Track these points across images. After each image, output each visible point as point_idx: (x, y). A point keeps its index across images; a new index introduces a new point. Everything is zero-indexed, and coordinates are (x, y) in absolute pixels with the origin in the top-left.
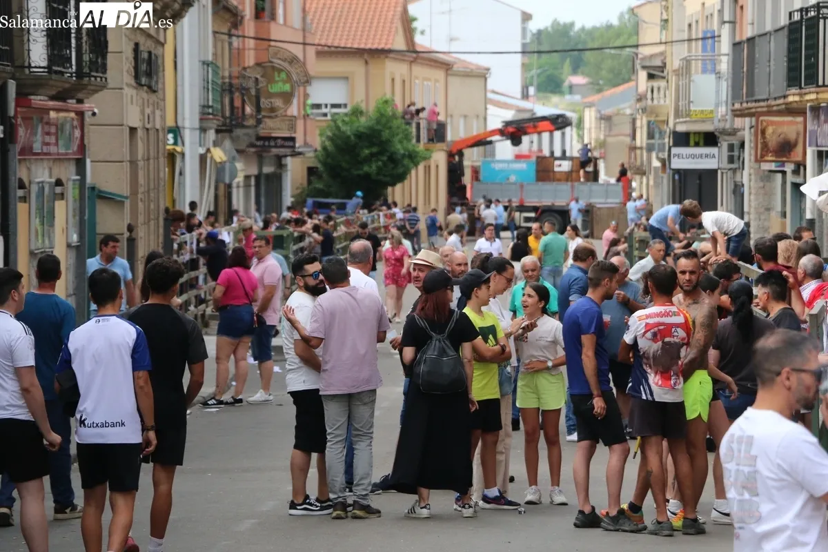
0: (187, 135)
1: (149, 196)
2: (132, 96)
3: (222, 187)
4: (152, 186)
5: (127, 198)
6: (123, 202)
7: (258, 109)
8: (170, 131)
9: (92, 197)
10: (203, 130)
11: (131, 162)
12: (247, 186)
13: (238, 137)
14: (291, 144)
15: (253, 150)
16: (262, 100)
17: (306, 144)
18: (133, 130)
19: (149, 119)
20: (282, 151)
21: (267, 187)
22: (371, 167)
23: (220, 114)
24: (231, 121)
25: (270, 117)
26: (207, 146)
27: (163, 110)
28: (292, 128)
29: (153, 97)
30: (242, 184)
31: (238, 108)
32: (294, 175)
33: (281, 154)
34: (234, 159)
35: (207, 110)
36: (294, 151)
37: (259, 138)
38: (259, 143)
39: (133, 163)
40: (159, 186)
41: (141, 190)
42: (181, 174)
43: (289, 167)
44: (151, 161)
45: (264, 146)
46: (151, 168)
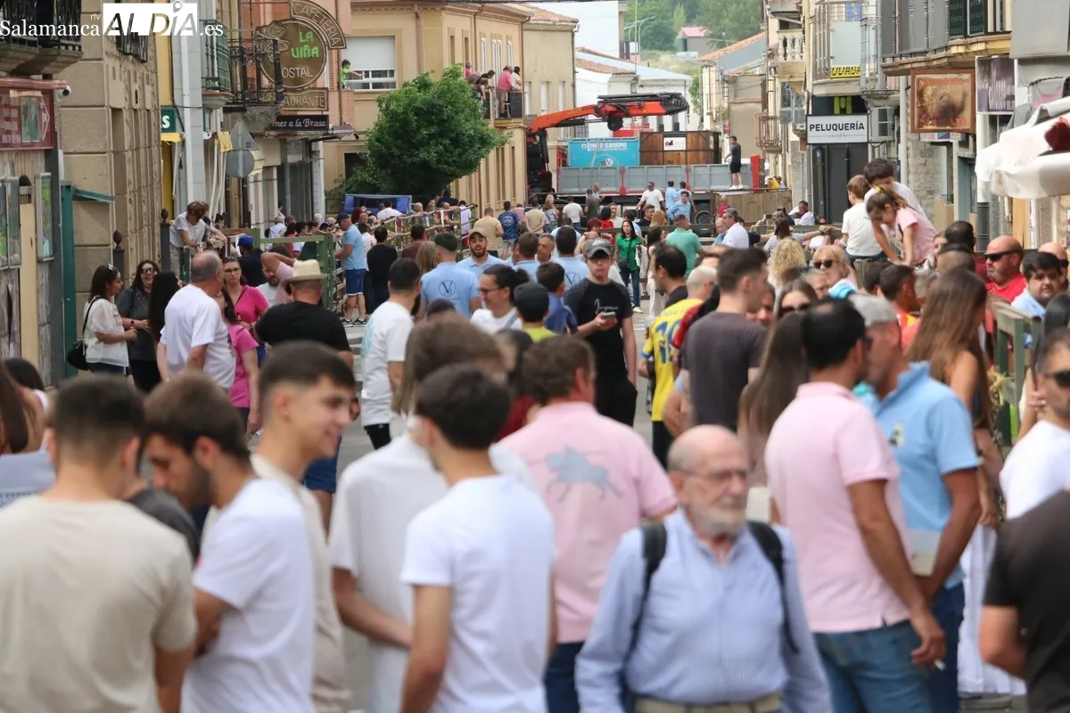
0: (187, 115)
1: (140, 196)
2: (114, 68)
3: (234, 181)
4: (143, 182)
5: (112, 198)
6: (107, 205)
7: (278, 80)
8: (164, 112)
9: (66, 199)
10: (207, 109)
11: (116, 153)
12: (267, 180)
13: (254, 118)
14: (322, 124)
15: (273, 133)
16: (283, 69)
17: (342, 124)
18: (116, 112)
19: (137, 98)
20: (311, 134)
21: (295, 180)
22: (429, 153)
23: (230, 89)
24: (244, 97)
25: (294, 91)
26: (213, 130)
27: (156, 85)
28: (323, 103)
29: (141, 69)
30: (260, 178)
31: (252, 79)
32: (327, 166)
33: (310, 138)
34: (249, 145)
35: (211, 83)
36: (328, 134)
37: (280, 118)
38: (281, 124)
39: (118, 154)
40: (152, 184)
41: (129, 188)
42: (180, 166)
43: (321, 156)
44: (142, 151)
45: (287, 127)
46: (142, 161)
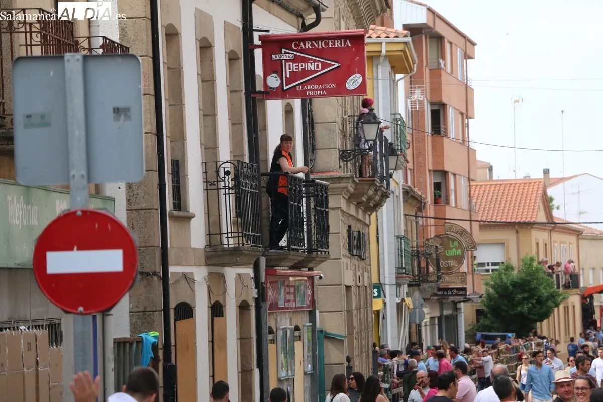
0: (387, 289)
1: (361, 335)
2: (347, 264)
3: (414, 326)
4: (363, 327)
5: (345, 337)
6: (342, 341)
7: (438, 268)
8: (375, 287)
9: (320, 337)
10: (399, 285)
11: (348, 311)
12: (432, 325)
13: (424, 290)
14: (463, 293)
15: (436, 298)
16: (441, 262)
17: (474, 292)
18: (348, 288)
19: (359, 280)
20: (457, 298)
21: (448, 325)
22: (523, 308)
23: (411, 274)
24: (419, 279)
25: (447, 274)
26: (402, 297)
27: (370, 272)
28: (464, 281)
29: (362, 264)
30: (428, 323)
31: (424, 268)
32: (466, 315)
33: (456, 301)
34: (422, 305)
35: (401, 271)
36: (466, 298)
37: (439, 290)
38: (440, 293)
39: (349, 312)
40: (368, 328)
41: (355, 331)
42: (384, 318)
43: (463, 310)
44: (362, 310)
45: (443, 295)
46: (362, 316)
